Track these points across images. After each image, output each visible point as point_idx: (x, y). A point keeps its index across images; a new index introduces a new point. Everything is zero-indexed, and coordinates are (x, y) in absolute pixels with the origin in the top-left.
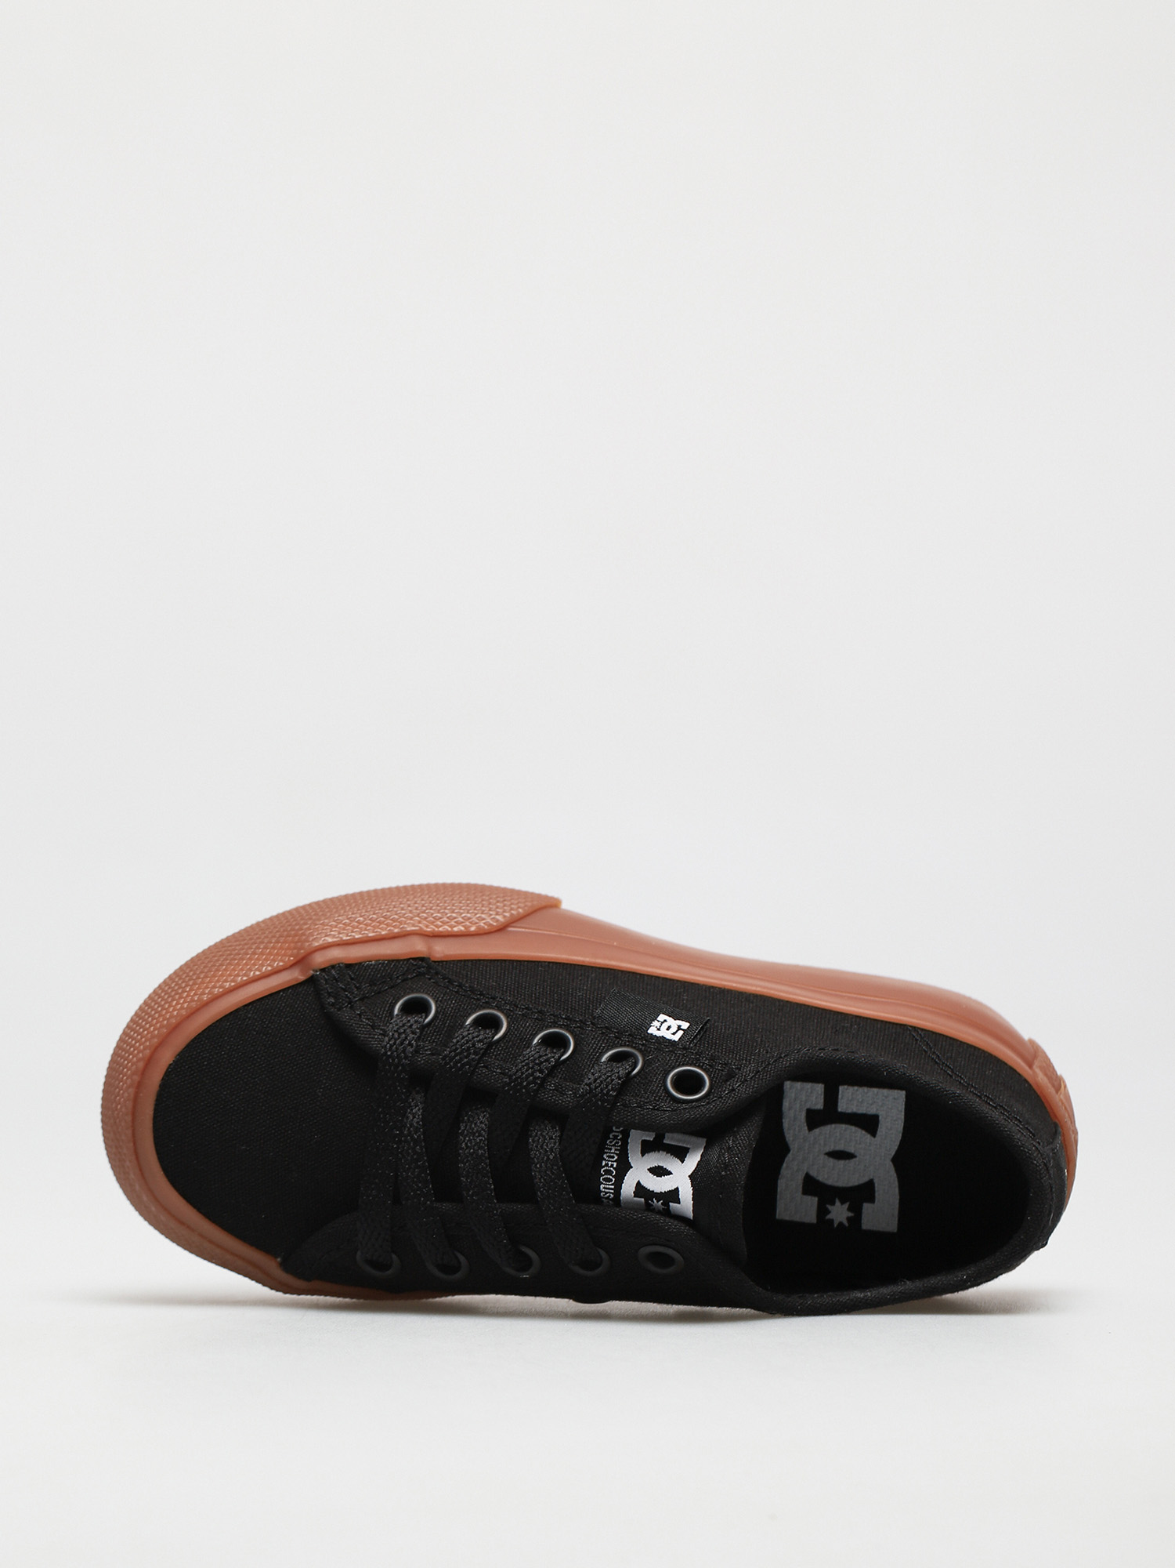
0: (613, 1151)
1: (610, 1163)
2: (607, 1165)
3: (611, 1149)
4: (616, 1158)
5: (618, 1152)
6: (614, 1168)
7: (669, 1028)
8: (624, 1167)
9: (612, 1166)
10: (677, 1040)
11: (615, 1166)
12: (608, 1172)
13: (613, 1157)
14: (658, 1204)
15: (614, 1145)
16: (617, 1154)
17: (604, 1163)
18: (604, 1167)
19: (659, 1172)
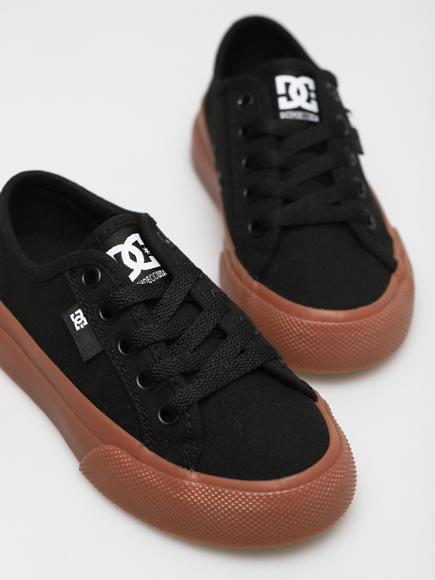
0: (142, 283)
1: (149, 280)
2: (150, 280)
3: (143, 285)
4: (144, 279)
6: (149, 276)
8: (144, 273)
9: (149, 278)
10: (80, 310)
12: (153, 278)
13: (145, 281)
14: (146, 250)
16: (142, 280)
18: (152, 281)
19: (133, 257)
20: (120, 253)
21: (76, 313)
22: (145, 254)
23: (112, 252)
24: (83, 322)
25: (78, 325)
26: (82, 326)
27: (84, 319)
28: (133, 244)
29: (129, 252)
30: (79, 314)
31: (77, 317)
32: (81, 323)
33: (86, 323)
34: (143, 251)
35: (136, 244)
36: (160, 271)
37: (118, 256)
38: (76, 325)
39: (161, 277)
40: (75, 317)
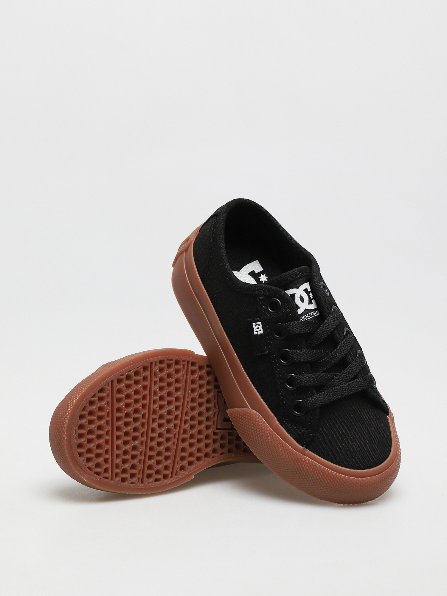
0: (304, 318)
1: (308, 316)
3: (304, 319)
4: (305, 316)
5: (303, 316)
7: (258, 328)
8: (306, 311)
9: (308, 315)
10: (260, 322)
11: (308, 314)
12: (311, 316)
13: (306, 316)
14: (311, 295)
15: (302, 319)
17: (309, 318)
19: (302, 299)
20: (295, 294)
21: (257, 323)
22: (310, 298)
23: (290, 292)
24: (260, 331)
25: (256, 331)
26: (259, 333)
27: (262, 329)
28: (304, 290)
29: (300, 295)
30: (259, 325)
31: (257, 326)
32: (259, 331)
33: (262, 332)
34: (309, 296)
35: (306, 290)
36: (316, 311)
37: (293, 295)
38: (255, 331)
39: (316, 316)
40: (255, 326)
